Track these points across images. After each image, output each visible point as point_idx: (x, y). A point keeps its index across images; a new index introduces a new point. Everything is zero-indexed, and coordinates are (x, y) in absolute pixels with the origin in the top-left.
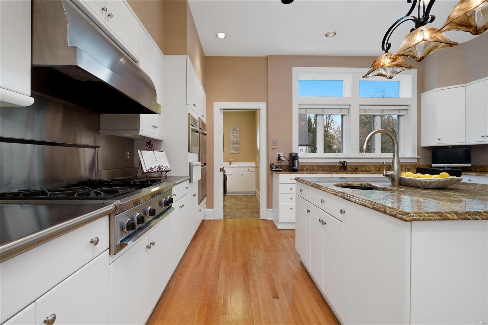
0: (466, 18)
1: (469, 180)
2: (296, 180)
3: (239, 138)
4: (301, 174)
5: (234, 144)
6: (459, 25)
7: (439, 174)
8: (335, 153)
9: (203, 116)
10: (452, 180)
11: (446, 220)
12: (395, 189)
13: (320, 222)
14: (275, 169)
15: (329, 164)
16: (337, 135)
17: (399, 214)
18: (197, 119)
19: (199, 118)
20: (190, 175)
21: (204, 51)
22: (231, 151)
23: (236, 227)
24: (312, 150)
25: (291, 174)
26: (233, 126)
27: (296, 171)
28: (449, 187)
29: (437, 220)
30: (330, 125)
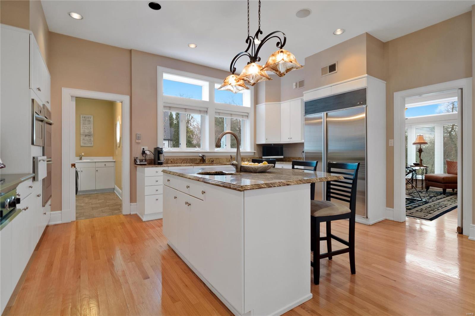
0: (275, 65)
1: (282, 167)
2: (163, 172)
3: (92, 130)
4: (167, 166)
5: (86, 136)
6: (272, 68)
7: (262, 163)
8: (196, 148)
9: (48, 103)
10: (268, 166)
11: (261, 188)
12: (238, 174)
13: (186, 204)
14: (140, 163)
15: (191, 158)
16: (197, 131)
17: (237, 187)
18: (42, 106)
19: (44, 105)
20: (34, 172)
21: (48, 25)
22: (82, 144)
23: (94, 227)
24: (174, 145)
25: (156, 167)
26: (84, 116)
27: (160, 164)
28: (268, 171)
29: (257, 189)
30: (191, 122)
